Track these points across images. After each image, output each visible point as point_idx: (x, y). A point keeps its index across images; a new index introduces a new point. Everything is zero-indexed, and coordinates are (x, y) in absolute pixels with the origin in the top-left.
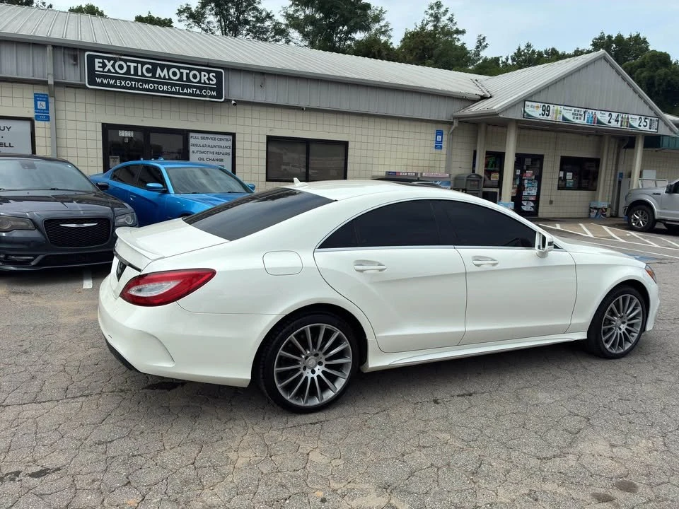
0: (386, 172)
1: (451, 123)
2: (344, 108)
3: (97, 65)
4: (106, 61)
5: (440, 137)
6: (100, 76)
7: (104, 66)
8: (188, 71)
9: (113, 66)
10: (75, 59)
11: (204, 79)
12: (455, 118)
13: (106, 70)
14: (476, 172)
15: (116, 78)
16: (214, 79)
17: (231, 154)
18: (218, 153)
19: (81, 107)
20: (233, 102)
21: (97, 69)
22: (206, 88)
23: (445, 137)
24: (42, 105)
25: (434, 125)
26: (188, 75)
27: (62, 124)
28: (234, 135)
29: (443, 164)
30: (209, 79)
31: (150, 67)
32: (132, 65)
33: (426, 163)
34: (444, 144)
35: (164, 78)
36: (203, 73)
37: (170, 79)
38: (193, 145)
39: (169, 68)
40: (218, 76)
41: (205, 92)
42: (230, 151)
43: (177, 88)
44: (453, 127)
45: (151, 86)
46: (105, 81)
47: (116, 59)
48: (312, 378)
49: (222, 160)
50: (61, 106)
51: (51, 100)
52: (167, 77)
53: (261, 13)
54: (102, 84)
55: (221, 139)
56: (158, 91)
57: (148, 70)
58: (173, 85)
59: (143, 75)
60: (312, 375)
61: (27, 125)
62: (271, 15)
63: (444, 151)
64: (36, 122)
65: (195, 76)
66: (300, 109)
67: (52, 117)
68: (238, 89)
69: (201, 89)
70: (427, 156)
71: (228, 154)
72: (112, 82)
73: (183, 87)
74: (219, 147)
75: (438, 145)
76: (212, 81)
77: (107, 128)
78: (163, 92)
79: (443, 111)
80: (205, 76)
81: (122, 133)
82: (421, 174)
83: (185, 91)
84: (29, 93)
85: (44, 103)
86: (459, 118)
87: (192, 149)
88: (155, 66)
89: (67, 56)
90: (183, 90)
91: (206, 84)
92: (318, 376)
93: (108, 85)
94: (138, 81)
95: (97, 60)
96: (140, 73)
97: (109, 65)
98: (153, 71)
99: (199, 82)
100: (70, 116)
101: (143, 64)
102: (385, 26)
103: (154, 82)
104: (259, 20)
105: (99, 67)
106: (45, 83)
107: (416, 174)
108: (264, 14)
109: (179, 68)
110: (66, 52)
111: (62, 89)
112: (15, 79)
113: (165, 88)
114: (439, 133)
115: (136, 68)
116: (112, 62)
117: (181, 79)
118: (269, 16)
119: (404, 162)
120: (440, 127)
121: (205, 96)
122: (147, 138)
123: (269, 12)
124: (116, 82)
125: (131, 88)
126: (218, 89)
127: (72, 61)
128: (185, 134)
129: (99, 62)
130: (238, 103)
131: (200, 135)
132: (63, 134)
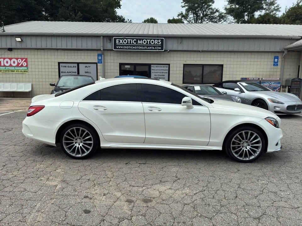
0: (241, 78)
1: (283, 52)
2: (221, 49)
3: (117, 41)
4: (120, 40)
5: (277, 60)
6: (118, 46)
7: (119, 41)
8: (150, 40)
9: (122, 41)
10: (110, 40)
11: (156, 42)
12: (285, 49)
13: (120, 43)
14: (299, 78)
15: (123, 46)
16: (160, 42)
17: (168, 73)
18: (162, 73)
19: (112, 58)
20: (168, 51)
21: (117, 43)
22: (157, 46)
23: (280, 60)
24: (100, 58)
25: (273, 54)
26: (150, 41)
27: (106, 64)
28: (169, 65)
29: (279, 73)
30: (158, 42)
31: (136, 40)
32: (129, 40)
33: (268, 73)
34: (279, 63)
35: (141, 44)
36: (156, 40)
37: (143, 44)
38: (153, 70)
39: (143, 39)
40: (162, 41)
41: (156, 48)
42: (167, 71)
43: (145, 47)
44: (284, 54)
45: (136, 47)
46: (120, 47)
47: (123, 39)
48: (78, 147)
49: (164, 75)
50: (106, 57)
51: (103, 56)
52: (142, 43)
53: (213, 10)
54: (118, 49)
55: (164, 67)
56: (138, 49)
57: (135, 42)
58: (144, 46)
59: (133, 44)
60: (78, 146)
61: (95, 65)
62: (218, 10)
63: (279, 67)
64: (98, 64)
65: (152, 42)
66: (199, 51)
67: (103, 62)
68: (170, 45)
69: (155, 47)
70: (269, 70)
71: (166, 73)
72: (122, 47)
73: (148, 46)
74: (163, 70)
75: (276, 64)
76: (159, 43)
77: (121, 65)
78: (140, 49)
79: (278, 46)
80: (156, 41)
81: (126, 66)
82: (262, 78)
83: (149, 48)
84: (96, 54)
85: (100, 57)
86: (287, 49)
87: (152, 71)
88: (137, 40)
89: (108, 40)
90: (148, 48)
91: (157, 44)
92: (81, 146)
93: (121, 49)
94: (131, 46)
95: (117, 40)
96: (132, 43)
97: (121, 41)
98: (136, 42)
99: (154, 44)
100: (109, 61)
101: (133, 39)
102: (277, 7)
103: (137, 46)
104: (213, 13)
105: (118, 42)
106: (100, 50)
107: (259, 79)
108: (215, 10)
109: (146, 39)
110: (108, 38)
111: (106, 52)
112: (91, 49)
113: (141, 48)
114: (277, 57)
115: (130, 41)
116: (122, 40)
117: (147, 43)
118: (217, 11)
119: (254, 73)
120: (277, 55)
121: (156, 50)
122: (135, 68)
123: (217, 9)
124: (123, 47)
125: (128, 49)
126: (162, 46)
127: (109, 41)
128: (149, 65)
129: (118, 41)
130: (171, 51)
131: (155, 66)
132: (106, 68)
